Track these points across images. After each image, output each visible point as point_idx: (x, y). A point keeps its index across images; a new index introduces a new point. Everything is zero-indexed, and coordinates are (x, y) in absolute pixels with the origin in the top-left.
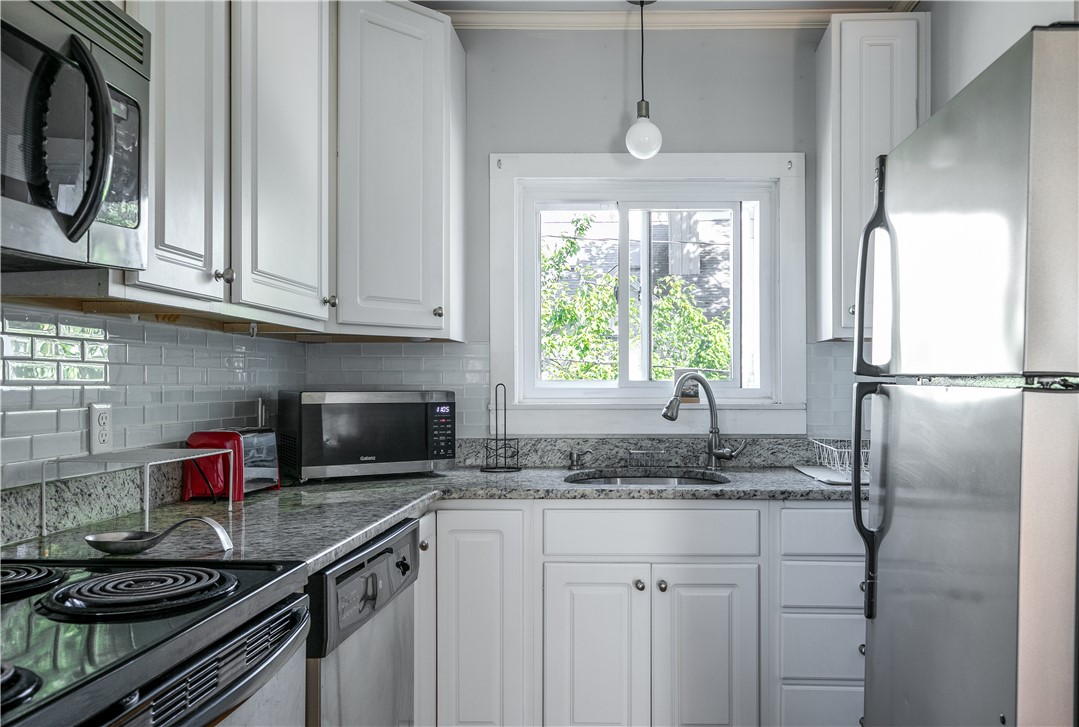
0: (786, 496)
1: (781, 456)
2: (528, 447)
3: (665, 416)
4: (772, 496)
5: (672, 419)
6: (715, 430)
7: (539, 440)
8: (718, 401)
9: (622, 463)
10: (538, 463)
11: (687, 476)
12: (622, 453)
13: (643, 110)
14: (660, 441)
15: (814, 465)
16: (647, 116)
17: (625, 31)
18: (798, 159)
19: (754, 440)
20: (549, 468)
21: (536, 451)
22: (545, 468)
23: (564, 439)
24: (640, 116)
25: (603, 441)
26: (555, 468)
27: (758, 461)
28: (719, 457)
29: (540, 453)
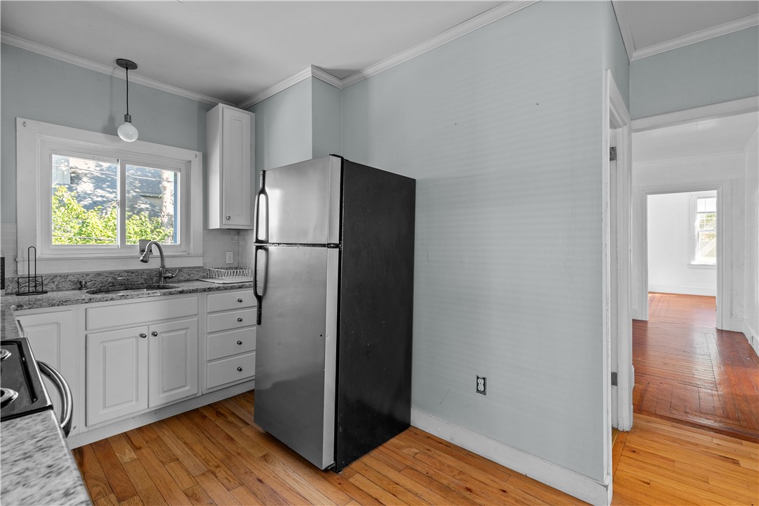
0: (210, 289)
1: (192, 275)
2: (48, 280)
3: (142, 261)
4: (204, 290)
5: (146, 262)
6: (163, 266)
7: (56, 276)
8: (164, 254)
9: (111, 284)
10: (55, 288)
11: (149, 288)
12: (110, 280)
13: (128, 119)
14: (132, 273)
15: (207, 278)
16: (130, 122)
17: (111, 76)
18: (200, 154)
19: (180, 270)
20: (63, 290)
21: (54, 282)
22: (60, 290)
23: (73, 275)
24: (126, 121)
25: (99, 274)
26: (67, 290)
27: (181, 278)
28: (165, 278)
29: (56, 283)
